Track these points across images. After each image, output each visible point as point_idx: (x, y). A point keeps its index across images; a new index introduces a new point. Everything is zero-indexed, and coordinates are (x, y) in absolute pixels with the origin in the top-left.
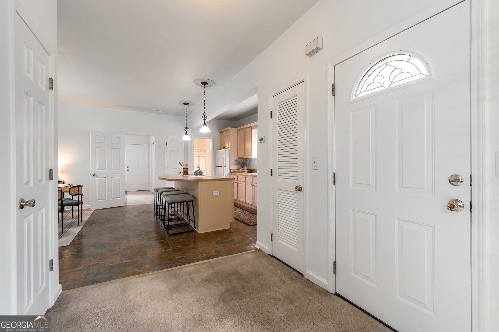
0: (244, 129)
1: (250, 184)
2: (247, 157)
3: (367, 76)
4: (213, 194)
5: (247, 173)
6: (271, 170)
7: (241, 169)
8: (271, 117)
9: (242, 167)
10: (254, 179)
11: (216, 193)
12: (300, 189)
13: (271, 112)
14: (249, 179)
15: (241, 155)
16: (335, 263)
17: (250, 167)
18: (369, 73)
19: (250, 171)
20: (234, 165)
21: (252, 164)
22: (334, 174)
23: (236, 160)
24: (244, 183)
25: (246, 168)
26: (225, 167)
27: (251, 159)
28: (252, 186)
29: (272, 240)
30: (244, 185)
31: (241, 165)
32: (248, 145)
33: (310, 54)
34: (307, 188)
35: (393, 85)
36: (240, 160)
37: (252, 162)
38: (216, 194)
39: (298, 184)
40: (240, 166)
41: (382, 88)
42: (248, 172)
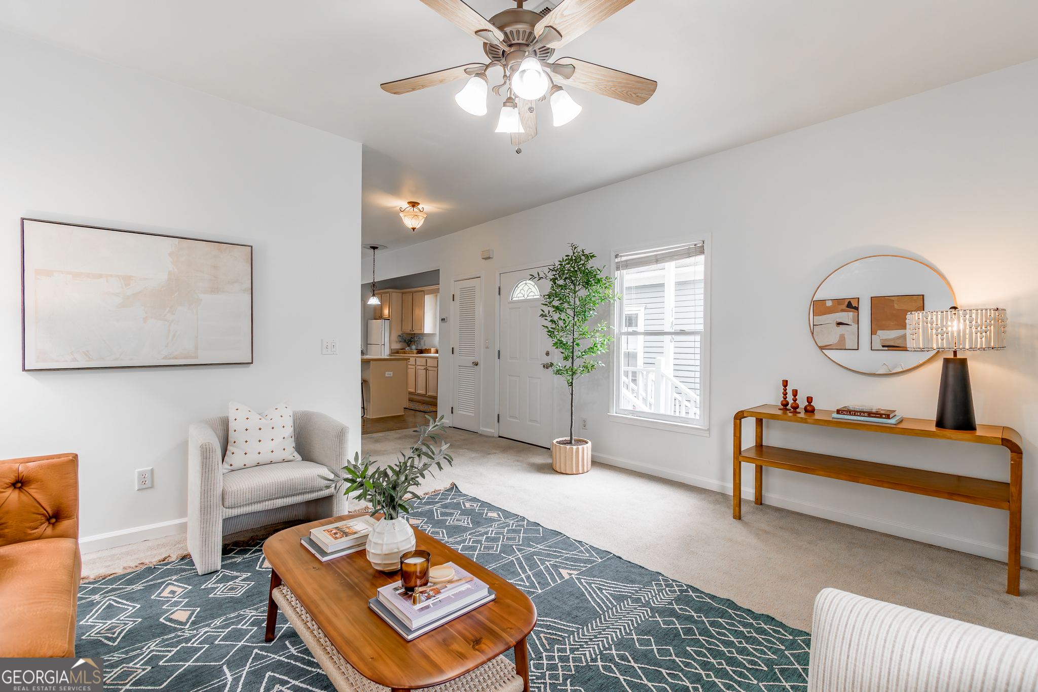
0: (413, 293)
1: (423, 368)
2: (416, 332)
3: (517, 288)
4: (386, 375)
5: (417, 354)
6: (453, 348)
7: (406, 349)
8: (453, 300)
9: (409, 346)
10: (428, 361)
11: (389, 374)
12: (477, 364)
13: (453, 295)
14: (421, 361)
15: (408, 329)
16: (498, 415)
17: (419, 345)
18: (518, 286)
19: (421, 352)
20: (397, 342)
21: (422, 342)
22: (499, 351)
23: (400, 336)
24: (414, 367)
25: (414, 347)
26: (384, 345)
27: (423, 335)
28: (425, 370)
29: (452, 413)
30: (414, 370)
31: (407, 343)
32: (417, 312)
33: (486, 259)
34: (481, 364)
35: (528, 298)
36: (405, 336)
37: (423, 339)
38: (389, 376)
39: (476, 360)
40: (405, 345)
41: (523, 298)
42: (418, 352)
